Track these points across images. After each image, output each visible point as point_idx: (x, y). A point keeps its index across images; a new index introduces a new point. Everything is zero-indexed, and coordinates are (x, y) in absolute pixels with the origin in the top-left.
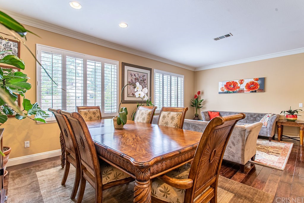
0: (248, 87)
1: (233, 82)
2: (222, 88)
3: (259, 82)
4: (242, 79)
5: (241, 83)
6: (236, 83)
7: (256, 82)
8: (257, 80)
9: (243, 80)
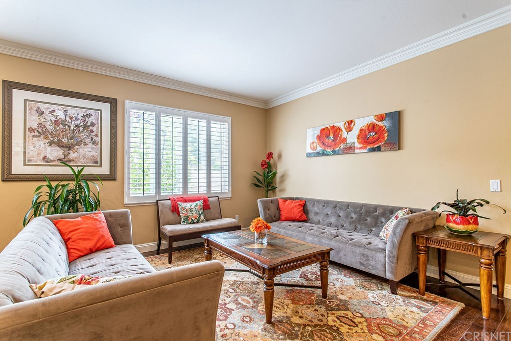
0: (363, 138)
1: (334, 127)
2: (313, 143)
3: (385, 124)
4: (350, 119)
5: (349, 129)
6: (338, 131)
7: (380, 123)
8: (381, 118)
9: (352, 121)
